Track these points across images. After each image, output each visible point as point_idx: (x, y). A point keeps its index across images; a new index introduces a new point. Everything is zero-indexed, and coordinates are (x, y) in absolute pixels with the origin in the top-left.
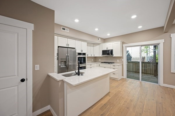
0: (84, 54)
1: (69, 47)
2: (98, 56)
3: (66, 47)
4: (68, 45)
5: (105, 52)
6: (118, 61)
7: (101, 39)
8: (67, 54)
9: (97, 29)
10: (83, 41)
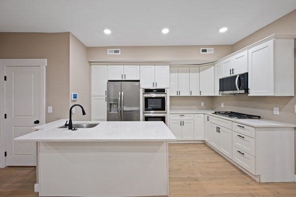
0: (162, 91)
1: (126, 79)
2: (213, 95)
3: (121, 79)
4: (124, 77)
5: (226, 84)
6: (276, 112)
7: (216, 47)
8: (120, 93)
9: (165, 31)
10: (157, 65)
